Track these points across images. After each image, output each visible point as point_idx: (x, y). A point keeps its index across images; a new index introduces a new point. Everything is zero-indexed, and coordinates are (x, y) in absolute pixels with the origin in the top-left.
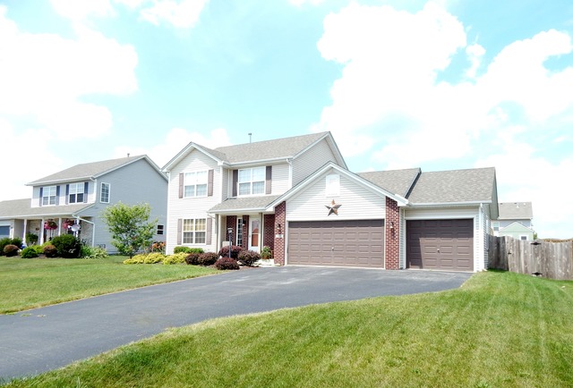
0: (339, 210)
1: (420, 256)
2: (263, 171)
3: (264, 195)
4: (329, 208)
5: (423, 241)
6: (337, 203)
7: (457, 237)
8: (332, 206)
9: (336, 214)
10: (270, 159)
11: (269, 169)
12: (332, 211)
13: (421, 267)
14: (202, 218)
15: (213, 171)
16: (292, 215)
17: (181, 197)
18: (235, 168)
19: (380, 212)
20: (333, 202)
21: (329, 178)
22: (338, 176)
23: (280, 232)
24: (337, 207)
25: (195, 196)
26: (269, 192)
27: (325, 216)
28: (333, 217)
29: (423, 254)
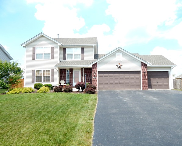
0: (122, 67)
1: (151, 84)
2: (80, 49)
3: (80, 59)
4: (118, 66)
5: (152, 79)
6: (121, 64)
7: (164, 78)
8: (119, 65)
9: (121, 68)
10: (83, 45)
11: (83, 49)
12: (120, 67)
13: (152, 89)
14: (48, 69)
15: (54, 47)
16: (100, 68)
17: (34, 59)
18: (64, 47)
19: (139, 68)
20: (119, 64)
21: (117, 54)
22: (121, 53)
23: (95, 76)
24: (121, 66)
25: (43, 59)
26: (83, 58)
27: (116, 69)
28: (119, 70)
29: (152, 84)
